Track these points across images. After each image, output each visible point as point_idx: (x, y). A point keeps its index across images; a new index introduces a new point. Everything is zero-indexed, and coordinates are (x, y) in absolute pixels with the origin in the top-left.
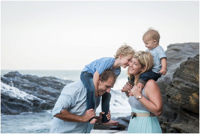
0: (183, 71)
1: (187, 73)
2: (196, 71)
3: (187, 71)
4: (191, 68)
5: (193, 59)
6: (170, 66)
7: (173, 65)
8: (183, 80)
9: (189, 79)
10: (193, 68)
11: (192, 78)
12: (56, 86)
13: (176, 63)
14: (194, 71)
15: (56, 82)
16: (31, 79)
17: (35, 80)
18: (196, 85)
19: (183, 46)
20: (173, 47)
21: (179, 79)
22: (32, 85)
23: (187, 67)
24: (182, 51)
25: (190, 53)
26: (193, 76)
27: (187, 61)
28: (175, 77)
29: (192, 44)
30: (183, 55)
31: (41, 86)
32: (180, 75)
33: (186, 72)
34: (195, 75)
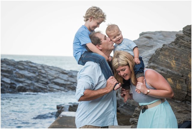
0: (158, 57)
1: (163, 59)
2: (171, 57)
3: (163, 57)
4: (166, 54)
5: (168, 46)
6: (143, 53)
7: (146, 52)
8: (158, 66)
9: (164, 65)
10: (168, 54)
11: (167, 63)
12: (32, 69)
13: (148, 50)
14: (168, 57)
15: (32, 66)
16: (8, 63)
17: (12, 64)
18: (171, 71)
19: (154, 34)
20: (145, 35)
21: (154, 64)
22: (9, 69)
23: (162, 54)
24: (154, 39)
25: (162, 41)
26: (168, 62)
27: (162, 47)
28: (150, 63)
29: (163, 33)
30: (155, 43)
31: (17, 70)
32: (155, 61)
33: (161, 58)
34: (170, 61)
